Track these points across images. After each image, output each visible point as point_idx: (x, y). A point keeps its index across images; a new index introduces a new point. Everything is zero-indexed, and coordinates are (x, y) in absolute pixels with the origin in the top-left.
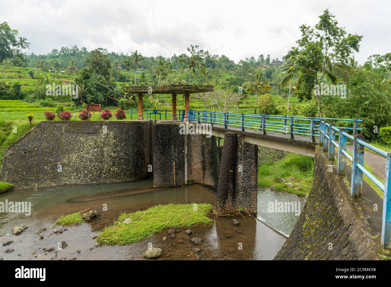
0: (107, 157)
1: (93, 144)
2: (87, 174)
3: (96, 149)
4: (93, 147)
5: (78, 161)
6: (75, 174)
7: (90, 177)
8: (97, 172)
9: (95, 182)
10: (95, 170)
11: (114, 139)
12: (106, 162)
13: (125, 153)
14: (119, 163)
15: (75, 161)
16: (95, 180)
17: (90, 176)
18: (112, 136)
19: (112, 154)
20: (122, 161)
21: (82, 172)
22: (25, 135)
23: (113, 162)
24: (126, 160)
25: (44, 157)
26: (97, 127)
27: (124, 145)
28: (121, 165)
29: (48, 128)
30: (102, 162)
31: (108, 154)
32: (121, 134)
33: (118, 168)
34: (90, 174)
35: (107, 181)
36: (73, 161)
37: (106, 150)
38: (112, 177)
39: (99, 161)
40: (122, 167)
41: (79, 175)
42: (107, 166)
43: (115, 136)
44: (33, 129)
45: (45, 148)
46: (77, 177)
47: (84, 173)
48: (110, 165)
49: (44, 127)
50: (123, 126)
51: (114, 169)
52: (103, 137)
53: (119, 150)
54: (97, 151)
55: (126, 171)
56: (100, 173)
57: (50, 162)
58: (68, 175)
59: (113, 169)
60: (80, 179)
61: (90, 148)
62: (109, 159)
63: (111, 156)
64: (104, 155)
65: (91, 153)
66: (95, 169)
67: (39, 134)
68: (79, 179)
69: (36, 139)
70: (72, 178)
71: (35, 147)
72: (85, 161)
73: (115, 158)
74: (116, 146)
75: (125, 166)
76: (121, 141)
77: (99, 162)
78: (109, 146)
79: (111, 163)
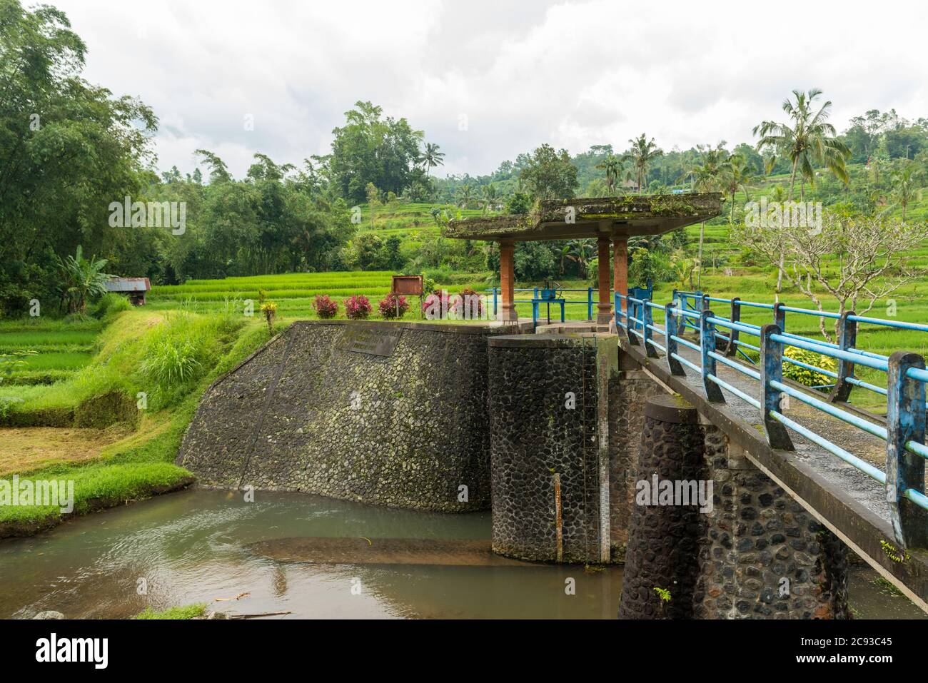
0: (397, 427)
1: (375, 386)
2: (347, 472)
3: (378, 402)
4: (374, 394)
5: (336, 432)
6: (324, 466)
7: (353, 479)
8: (370, 468)
9: (360, 498)
10: (365, 462)
11: (420, 378)
12: (393, 441)
13: (441, 422)
14: (424, 451)
15: (332, 429)
16: (362, 493)
17: (353, 476)
18: (417, 369)
19: (411, 421)
20: (432, 444)
21: (339, 463)
22: (255, 353)
23: (409, 446)
24: (442, 442)
25: (274, 410)
26: (393, 338)
27: (441, 398)
28: (429, 456)
29: (304, 337)
30: (385, 440)
31: (402, 420)
32: (437, 362)
33: (421, 464)
34: (354, 471)
35: (388, 500)
36: (328, 429)
37: (398, 409)
38: (404, 491)
39: (378, 437)
40: (429, 464)
41: (331, 470)
42: (393, 454)
43: (422, 368)
44: (274, 339)
45: (283, 389)
46: (326, 474)
47: (343, 467)
48: (400, 453)
49: (298, 334)
50: (444, 339)
51: (409, 467)
52: (399, 368)
53: (428, 410)
54: (380, 407)
55: (439, 478)
56: (376, 474)
57: (283, 427)
58: (309, 465)
59: (407, 464)
60: (332, 481)
61: (368, 397)
62: (402, 433)
63: (407, 426)
64: (391, 421)
65: (368, 412)
66: (368, 458)
67: (281, 353)
68: (329, 480)
69: (271, 365)
70: (316, 477)
71: (264, 385)
72: (350, 432)
73: (416, 433)
74: (422, 398)
75: (437, 463)
76: (434, 384)
77: (377, 441)
78: (406, 396)
79: (406, 447)
